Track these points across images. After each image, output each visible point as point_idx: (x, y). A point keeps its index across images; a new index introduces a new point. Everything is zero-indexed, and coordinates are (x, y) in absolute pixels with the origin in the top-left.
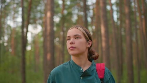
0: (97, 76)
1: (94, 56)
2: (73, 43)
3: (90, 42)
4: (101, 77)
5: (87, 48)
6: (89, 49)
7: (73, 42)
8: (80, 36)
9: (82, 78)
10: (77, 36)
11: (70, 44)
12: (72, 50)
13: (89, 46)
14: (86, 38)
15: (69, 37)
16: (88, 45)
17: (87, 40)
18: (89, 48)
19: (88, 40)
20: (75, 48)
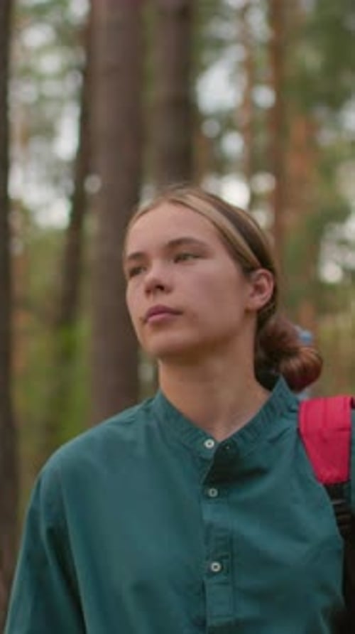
0: (308, 471)
1: (294, 364)
2: (161, 288)
3: (264, 281)
4: (332, 473)
5: (247, 312)
6: (262, 316)
7: (165, 281)
8: (202, 244)
9: (213, 492)
10: (183, 249)
11: (148, 292)
12: (158, 326)
13: (259, 301)
14: (236, 254)
15: (137, 256)
16: (252, 295)
17: (247, 270)
18: (259, 311)
19: (253, 269)
20: (177, 312)
